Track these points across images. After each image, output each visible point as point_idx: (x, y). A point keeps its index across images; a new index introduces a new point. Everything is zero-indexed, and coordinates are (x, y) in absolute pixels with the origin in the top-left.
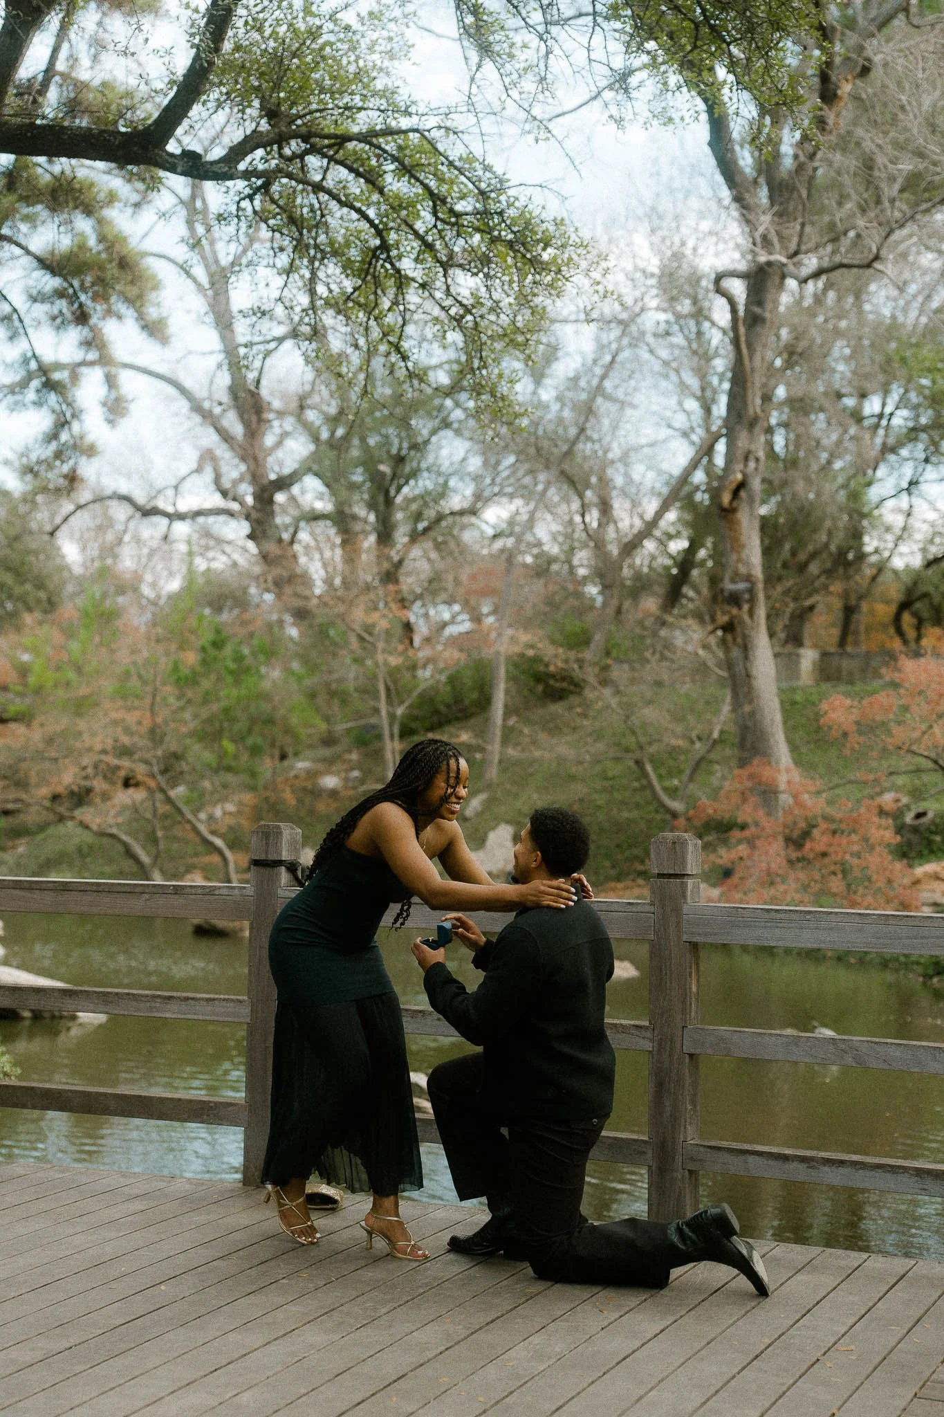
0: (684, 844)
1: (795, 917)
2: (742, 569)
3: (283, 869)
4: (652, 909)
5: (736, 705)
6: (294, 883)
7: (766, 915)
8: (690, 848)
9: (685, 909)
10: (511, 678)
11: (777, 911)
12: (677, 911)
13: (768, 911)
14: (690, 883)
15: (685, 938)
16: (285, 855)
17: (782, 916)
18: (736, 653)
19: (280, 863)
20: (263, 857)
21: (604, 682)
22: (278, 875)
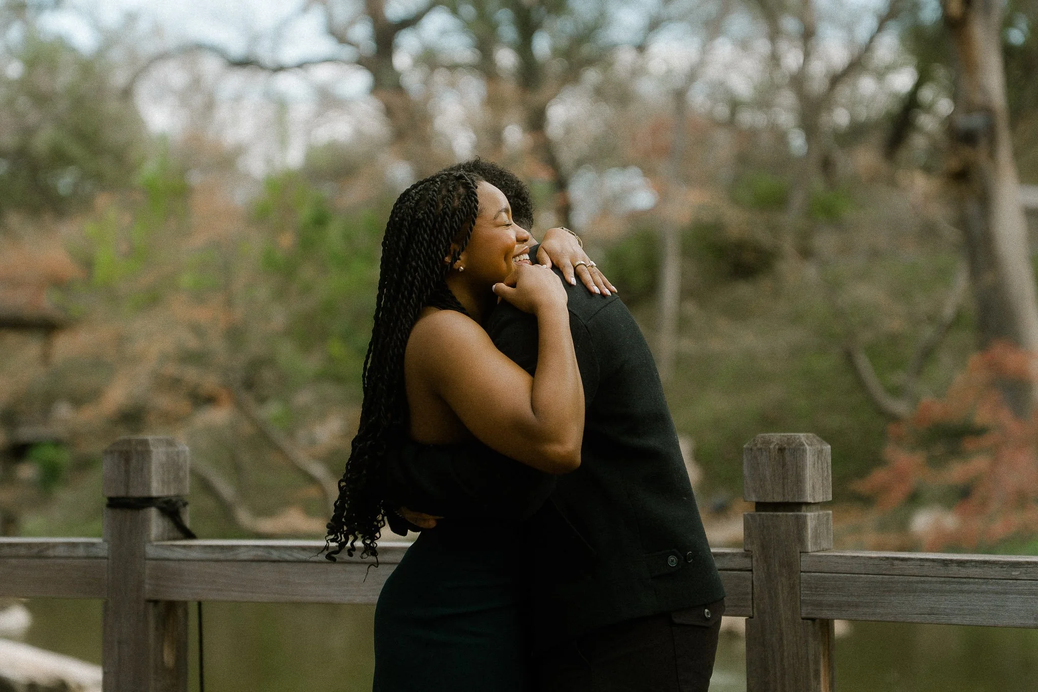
0: (798, 451)
1: (991, 572)
2: (978, 98)
3: (153, 512)
4: (746, 563)
5: (975, 273)
6: (177, 534)
7: (942, 571)
8: (809, 459)
9: (805, 562)
10: (686, 252)
11: (961, 563)
12: (790, 566)
13: (945, 563)
14: (811, 517)
15: (805, 611)
16: (157, 489)
17: (972, 572)
18: (972, 208)
19: (148, 501)
20: (122, 493)
21: (806, 253)
22: (146, 522)
